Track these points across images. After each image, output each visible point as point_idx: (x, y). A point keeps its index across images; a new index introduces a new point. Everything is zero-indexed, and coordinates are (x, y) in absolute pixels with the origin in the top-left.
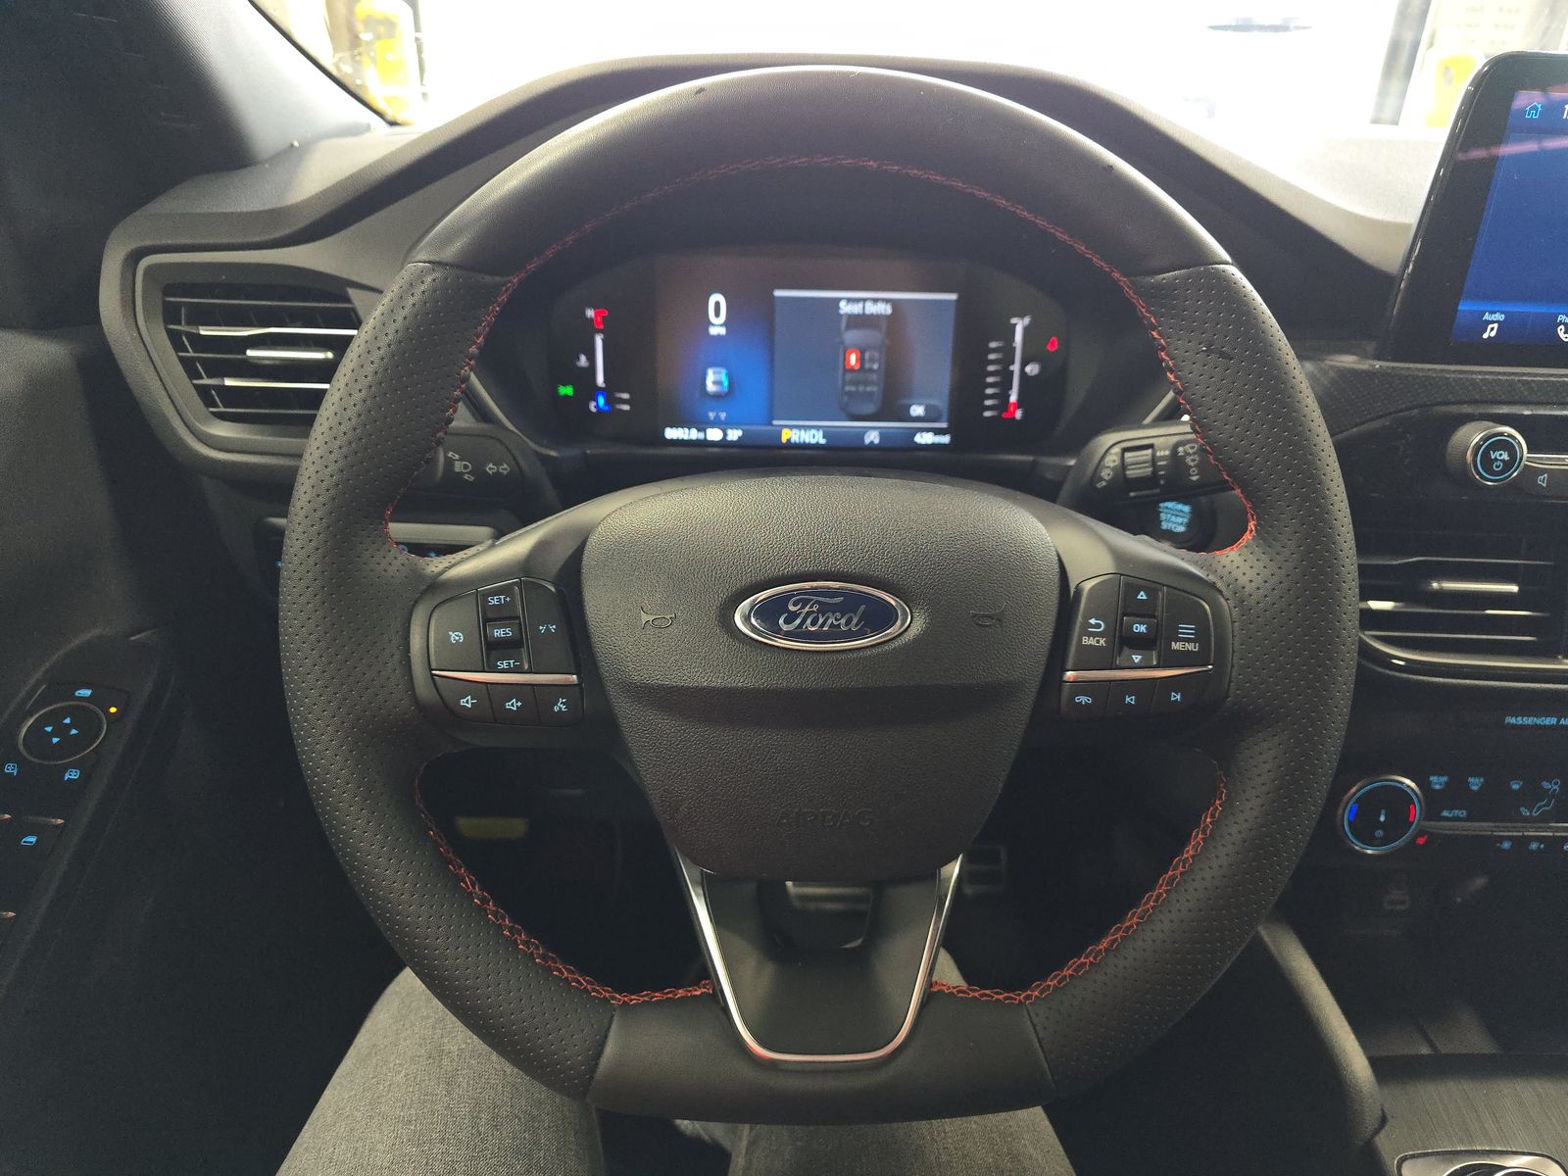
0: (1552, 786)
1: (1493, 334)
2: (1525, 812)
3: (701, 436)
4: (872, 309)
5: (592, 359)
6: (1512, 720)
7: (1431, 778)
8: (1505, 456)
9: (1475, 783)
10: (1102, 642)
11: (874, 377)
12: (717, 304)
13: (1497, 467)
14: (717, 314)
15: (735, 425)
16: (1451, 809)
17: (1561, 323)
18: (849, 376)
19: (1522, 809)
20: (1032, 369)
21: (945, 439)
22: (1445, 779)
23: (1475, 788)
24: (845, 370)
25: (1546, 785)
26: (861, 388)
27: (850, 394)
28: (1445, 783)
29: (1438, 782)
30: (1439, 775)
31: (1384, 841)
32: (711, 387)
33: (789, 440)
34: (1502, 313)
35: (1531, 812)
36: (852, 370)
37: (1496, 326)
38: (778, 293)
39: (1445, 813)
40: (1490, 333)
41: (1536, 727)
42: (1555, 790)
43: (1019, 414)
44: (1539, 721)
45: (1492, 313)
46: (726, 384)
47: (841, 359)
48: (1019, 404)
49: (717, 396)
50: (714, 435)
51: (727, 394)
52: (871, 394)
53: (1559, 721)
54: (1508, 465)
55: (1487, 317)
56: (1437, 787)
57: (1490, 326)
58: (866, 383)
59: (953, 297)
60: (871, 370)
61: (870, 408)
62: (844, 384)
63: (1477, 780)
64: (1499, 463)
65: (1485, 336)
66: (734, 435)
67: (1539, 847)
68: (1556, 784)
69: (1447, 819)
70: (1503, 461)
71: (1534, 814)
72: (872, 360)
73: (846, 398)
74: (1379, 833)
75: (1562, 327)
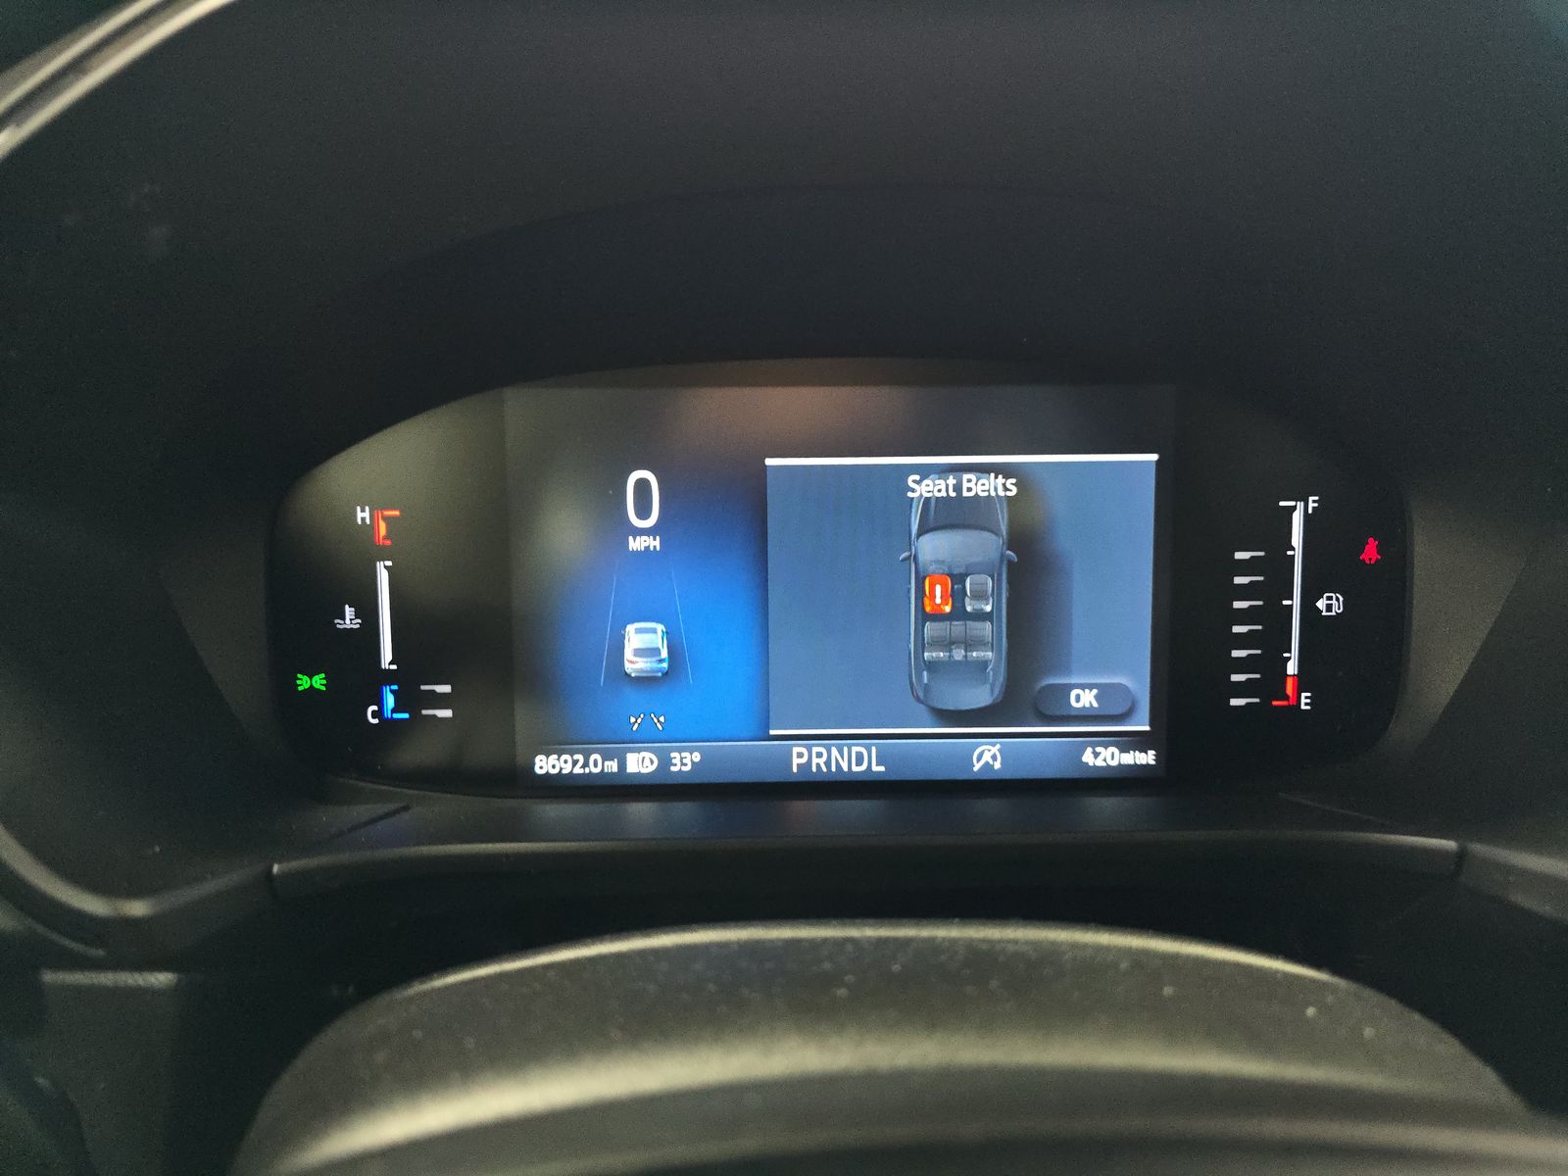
3: (613, 766)
4: (977, 486)
5: (369, 614)
11: (986, 629)
12: (642, 486)
14: (643, 511)
15: (685, 740)
18: (929, 628)
20: (1330, 604)
21: (1148, 758)
24: (924, 617)
26: (959, 654)
27: (932, 666)
32: (634, 665)
33: (805, 767)
36: (938, 617)
38: (774, 461)
43: (1305, 699)
46: (664, 654)
47: (913, 593)
48: (1303, 681)
49: (645, 681)
50: (641, 763)
51: (666, 674)
52: (983, 665)
58: (969, 644)
59: (1154, 457)
60: (980, 616)
61: (980, 696)
62: (921, 646)
66: (683, 762)
72: (979, 596)
73: (925, 677)
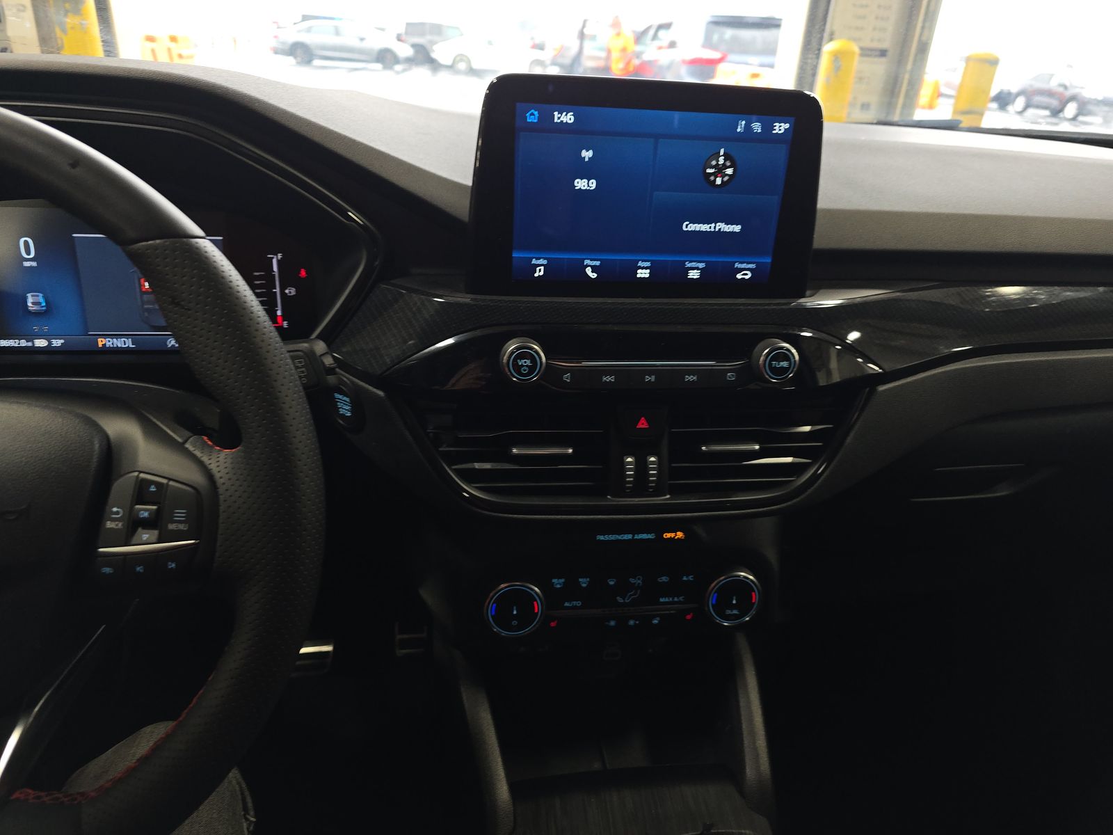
0: (637, 581)
1: (542, 273)
2: (620, 600)
3: (30, 344)
6: (601, 538)
7: (554, 581)
8: (528, 362)
9: (584, 582)
10: (120, 525)
12: (26, 243)
13: (525, 370)
14: (28, 252)
15: (58, 337)
16: (569, 601)
17: (587, 266)
18: (145, 297)
19: (618, 598)
20: (290, 291)
22: (562, 581)
23: (584, 585)
24: (142, 293)
25: (632, 580)
26: (157, 306)
27: (148, 310)
28: (563, 582)
29: (558, 583)
30: (559, 578)
31: (519, 628)
32: (32, 308)
33: (104, 345)
34: (545, 259)
35: (624, 599)
36: (147, 293)
37: (542, 268)
38: (74, 235)
39: (567, 604)
40: (539, 272)
41: (618, 541)
42: (639, 583)
43: (286, 324)
44: (619, 537)
45: (538, 259)
46: (44, 304)
47: (137, 285)
48: (284, 317)
49: (38, 314)
50: (41, 343)
51: (46, 312)
53: (633, 537)
54: (532, 369)
55: (534, 261)
56: (558, 586)
57: (538, 269)
59: (221, 238)
62: (143, 303)
63: (585, 580)
64: (525, 368)
65: (536, 275)
66: (57, 343)
67: (635, 623)
68: (639, 579)
69: (568, 608)
70: (527, 366)
71: (626, 601)
73: (146, 314)
74: (515, 623)
75: (589, 268)
